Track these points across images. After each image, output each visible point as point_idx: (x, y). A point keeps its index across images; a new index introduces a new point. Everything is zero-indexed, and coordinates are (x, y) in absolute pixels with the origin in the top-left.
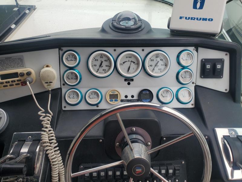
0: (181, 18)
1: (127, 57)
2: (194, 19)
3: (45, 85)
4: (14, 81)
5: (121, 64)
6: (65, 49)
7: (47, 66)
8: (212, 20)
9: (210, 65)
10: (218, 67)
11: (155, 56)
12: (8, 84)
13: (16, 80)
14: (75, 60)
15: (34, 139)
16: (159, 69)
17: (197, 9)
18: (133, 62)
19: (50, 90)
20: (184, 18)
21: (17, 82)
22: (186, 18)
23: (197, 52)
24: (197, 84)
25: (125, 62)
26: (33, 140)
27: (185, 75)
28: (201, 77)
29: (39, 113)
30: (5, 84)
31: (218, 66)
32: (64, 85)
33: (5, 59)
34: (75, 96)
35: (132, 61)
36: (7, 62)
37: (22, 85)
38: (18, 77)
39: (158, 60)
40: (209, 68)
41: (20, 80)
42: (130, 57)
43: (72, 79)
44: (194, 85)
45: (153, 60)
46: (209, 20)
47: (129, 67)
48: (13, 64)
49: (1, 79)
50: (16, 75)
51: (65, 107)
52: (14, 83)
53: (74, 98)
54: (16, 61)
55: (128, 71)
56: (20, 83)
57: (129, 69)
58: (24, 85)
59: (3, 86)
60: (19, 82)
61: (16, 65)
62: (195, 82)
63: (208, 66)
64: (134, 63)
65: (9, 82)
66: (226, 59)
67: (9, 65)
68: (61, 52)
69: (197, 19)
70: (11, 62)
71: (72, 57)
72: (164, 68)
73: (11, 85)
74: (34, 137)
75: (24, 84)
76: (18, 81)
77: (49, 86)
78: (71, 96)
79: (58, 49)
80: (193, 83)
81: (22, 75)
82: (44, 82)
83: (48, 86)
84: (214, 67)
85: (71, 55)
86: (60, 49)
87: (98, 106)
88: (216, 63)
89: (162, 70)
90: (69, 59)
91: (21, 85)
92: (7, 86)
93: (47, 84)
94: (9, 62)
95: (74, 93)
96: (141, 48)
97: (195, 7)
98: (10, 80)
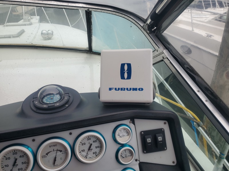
0: (110, 89)
1: (50, 147)
2: (124, 90)
5: (43, 157)
8: (142, 89)
9: (150, 138)
10: (159, 140)
11: (86, 139)
16: (94, 153)
17: (125, 79)
18: (59, 150)
20: (114, 89)
22: (116, 89)
23: (134, 124)
24: (141, 161)
25: (48, 153)
27: (125, 153)
28: (144, 153)
31: (159, 138)
35: (57, 150)
39: (91, 143)
40: (150, 141)
42: (54, 146)
44: (138, 162)
45: (85, 144)
46: (139, 89)
47: (55, 158)
55: (54, 163)
57: (55, 160)
62: (138, 159)
63: (149, 140)
64: (61, 151)
66: (166, 128)
69: (127, 89)
72: (100, 150)
80: (136, 160)
84: (155, 139)
88: (157, 135)
89: (98, 154)
96: (68, 132)
97: (123, 77)
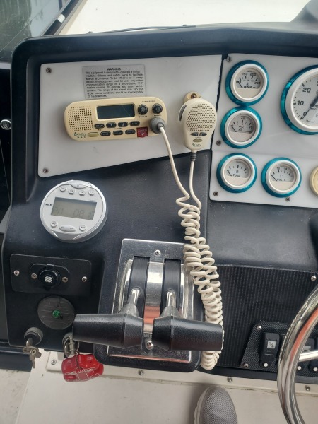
3: (190, 139)
4: (125, 124)
6: (236, 58)
7: (193, 96)
12: (112, 130)
13: (129, 122)
14: (256, 85)
15: (167, 256)
19: (195, 151)
21: (129, 127)
26: (166, 259)
29: (178, 201)
30: (105, 129)
32: (219, 143)
33: (106, 71)
34: (241, 172)
36: (110, 79)
37: (139, 135)
38: (133, 115)
41: (137, 123)
43: (240, 131)
48: (121, 86)
49: (99, 118)
50: (128, 110)
51: (216, 194)
52: (124, 129)
53: (237, 175)
54: (129, 76)
56: (136, 130)
58: (144, 136)
59: (99, 132)
60: (134, 128)
61: (127, 89)
65: (114, 125)
67: (114, 85)
68: (227, 66)
70: (118, 79)
71: (250, 79)
73: (117, 133)
74: (167, 253)
75: (143, 134)
76: (132, 124)
77: (197, 143)
78: (233, 171)
79: (220, 57)
81: (142, 111)
82: (188, 133)
83: (195, 143)
85: (249, 74)
86: (225, 57)
87: (288, 200)
90: (243, 83)
91: (136, 134)
92: (108, 134)
93: (194, 137)
94: (114, 80)
95: (239, 164)
98: (117, 120)
